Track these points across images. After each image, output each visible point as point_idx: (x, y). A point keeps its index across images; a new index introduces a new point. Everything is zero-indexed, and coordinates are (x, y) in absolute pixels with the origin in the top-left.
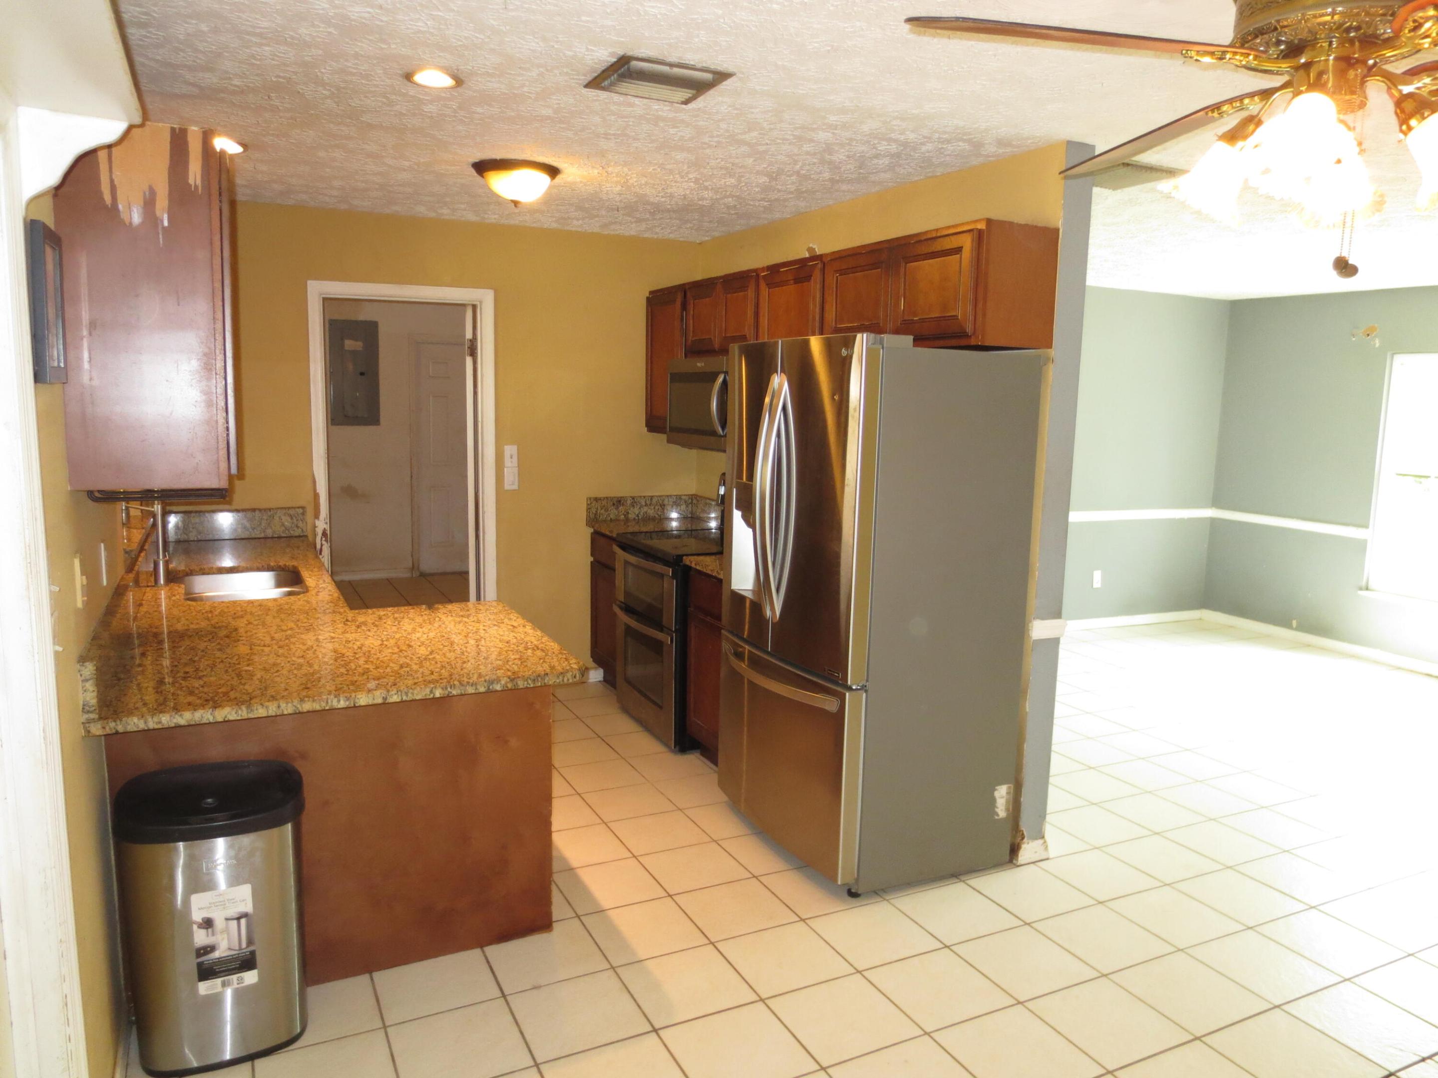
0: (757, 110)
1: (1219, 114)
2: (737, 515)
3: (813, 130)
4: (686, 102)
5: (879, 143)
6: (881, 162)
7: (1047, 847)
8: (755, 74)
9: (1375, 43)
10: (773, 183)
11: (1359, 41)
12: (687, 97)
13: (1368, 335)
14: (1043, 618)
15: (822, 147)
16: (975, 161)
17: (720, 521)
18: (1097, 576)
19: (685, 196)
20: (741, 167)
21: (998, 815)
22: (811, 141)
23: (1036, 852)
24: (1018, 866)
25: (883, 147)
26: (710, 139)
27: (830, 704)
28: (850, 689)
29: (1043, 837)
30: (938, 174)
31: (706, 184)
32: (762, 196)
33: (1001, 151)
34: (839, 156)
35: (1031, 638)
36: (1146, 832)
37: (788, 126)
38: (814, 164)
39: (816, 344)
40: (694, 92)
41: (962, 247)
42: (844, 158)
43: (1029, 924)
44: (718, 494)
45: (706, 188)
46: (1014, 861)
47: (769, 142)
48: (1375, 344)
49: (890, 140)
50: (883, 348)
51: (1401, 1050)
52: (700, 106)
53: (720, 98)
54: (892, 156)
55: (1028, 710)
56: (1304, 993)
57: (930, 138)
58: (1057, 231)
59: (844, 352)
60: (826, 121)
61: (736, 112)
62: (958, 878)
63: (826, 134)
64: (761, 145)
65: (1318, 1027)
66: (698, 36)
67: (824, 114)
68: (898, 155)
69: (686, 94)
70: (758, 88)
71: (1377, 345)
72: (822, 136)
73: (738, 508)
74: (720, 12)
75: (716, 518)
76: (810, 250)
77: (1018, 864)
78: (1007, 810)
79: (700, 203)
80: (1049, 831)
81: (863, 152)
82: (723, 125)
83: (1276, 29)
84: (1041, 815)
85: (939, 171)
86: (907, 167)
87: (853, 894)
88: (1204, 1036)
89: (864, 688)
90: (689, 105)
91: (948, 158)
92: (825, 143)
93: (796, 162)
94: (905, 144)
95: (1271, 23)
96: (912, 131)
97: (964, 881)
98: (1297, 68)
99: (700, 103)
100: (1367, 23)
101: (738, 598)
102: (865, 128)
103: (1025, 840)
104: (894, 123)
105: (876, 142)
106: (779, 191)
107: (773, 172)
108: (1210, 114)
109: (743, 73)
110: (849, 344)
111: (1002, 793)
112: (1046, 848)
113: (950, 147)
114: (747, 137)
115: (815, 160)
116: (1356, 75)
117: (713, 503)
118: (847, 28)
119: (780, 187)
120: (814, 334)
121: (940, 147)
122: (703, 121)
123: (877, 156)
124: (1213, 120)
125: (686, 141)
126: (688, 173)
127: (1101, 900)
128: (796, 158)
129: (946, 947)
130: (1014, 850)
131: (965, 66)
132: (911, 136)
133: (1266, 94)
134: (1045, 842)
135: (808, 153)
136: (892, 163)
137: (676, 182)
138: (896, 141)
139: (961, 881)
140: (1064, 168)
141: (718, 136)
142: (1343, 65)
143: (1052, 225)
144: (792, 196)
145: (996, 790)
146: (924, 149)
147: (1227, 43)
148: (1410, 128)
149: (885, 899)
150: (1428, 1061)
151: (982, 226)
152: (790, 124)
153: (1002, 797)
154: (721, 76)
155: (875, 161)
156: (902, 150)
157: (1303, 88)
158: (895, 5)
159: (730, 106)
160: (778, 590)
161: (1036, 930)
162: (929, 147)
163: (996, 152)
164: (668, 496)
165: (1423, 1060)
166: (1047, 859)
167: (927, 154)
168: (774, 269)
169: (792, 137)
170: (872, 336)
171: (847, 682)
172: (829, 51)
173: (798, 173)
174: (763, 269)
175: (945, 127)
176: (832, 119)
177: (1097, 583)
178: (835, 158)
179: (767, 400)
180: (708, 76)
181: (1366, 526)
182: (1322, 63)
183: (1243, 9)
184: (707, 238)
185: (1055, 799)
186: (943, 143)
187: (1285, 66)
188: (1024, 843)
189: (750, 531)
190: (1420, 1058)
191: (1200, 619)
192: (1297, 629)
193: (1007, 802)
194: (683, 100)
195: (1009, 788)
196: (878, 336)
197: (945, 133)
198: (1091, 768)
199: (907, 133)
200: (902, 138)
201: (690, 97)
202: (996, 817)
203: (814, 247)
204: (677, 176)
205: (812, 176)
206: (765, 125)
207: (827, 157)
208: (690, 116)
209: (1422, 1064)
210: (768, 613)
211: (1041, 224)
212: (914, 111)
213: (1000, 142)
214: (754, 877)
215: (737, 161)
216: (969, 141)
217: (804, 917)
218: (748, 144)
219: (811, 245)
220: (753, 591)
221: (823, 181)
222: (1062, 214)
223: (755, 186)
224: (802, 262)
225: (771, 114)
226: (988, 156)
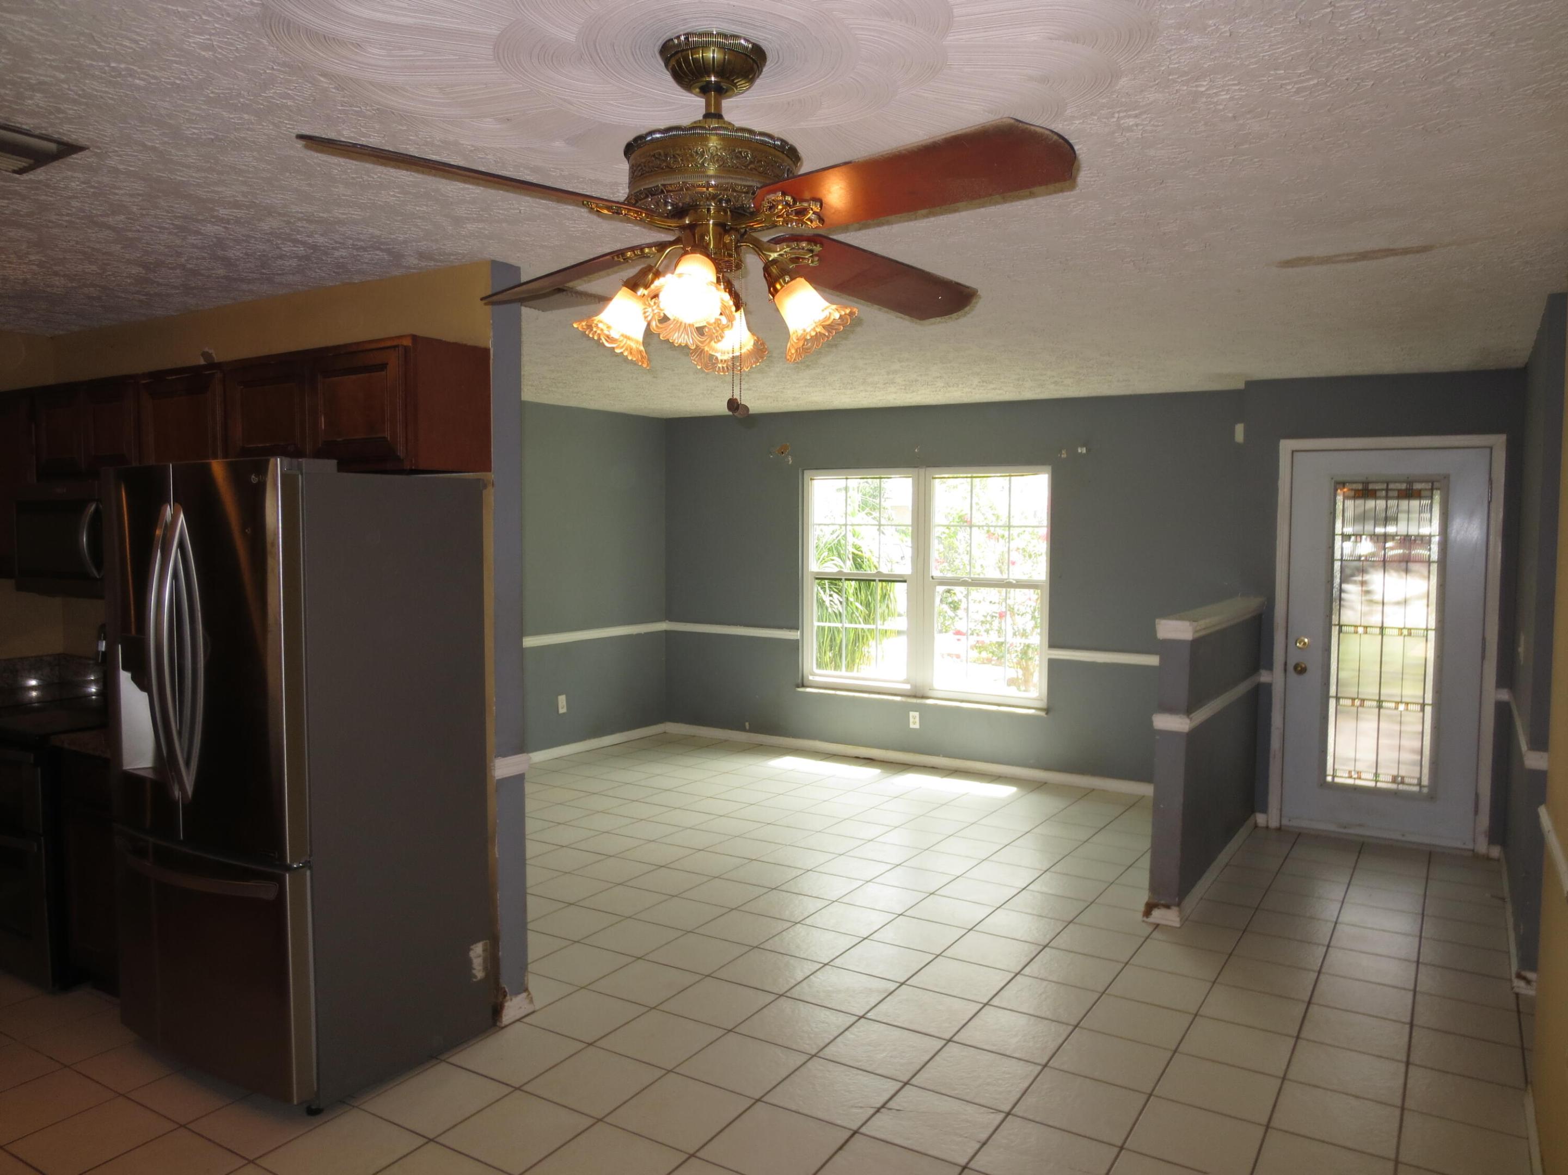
0: (122, 192)
1: (624, 259)
2: (125, 678)
3: (197, 221)
4: (21, 171)
5: (283, 244)
6: (287, 263)
7: (532, 998)
8: (117, 151)
9: (745, 215)
10: (151, 276)
11: (731, 211)
12: (21, 167)
13: (783, 453)
14: (505, 755)
15: (212, 241)
16: (396, 272)
17: (101, 684)
18: (562, 700)
19: (25, 281)
20: (104, 254)
21: (476, 977)
22: (198, 233)
23: (520, 1008)
24: (503, 1028)
25: (287, 248)
26: (57, 217)
27: (266, 892)
28: (289, 869)
29: (526, 990)
30: (356, 281)
31: (56, 268)
32: (137, 289)
33: (423, 264)
34: (235, 253)
35: (494, 777)
36: (631, 959)
37: (165, 214)
38: (204, 258)
39: (218, 468)
40: (32, 161)
41: (387, 364)
42: (241, 255)
43: (519, 1089)
44: (98, 652)
45: (56, 274)
46: (498, 1024)
47: (141, 229)
48: (789, 461)
49: (296, 242)
50: (302, 474)
51: (861, 1107)
52: (41, 177)
53: (69, 173)
54: (300, 258)
55: (497, 856)
56: (780, 1080)
57: (343, 244)
58: (487, 351)
59: (254, 479)
60: (216, 213)
61: (92, 190)
62: (437, 1059)
63: (216, 227)
64: (131, 231)
65: (794, 1108)
66: (31, 98)
67: (211, 206)
68: (307, 258)
69: (22, 163)
70: (121, 167)
71: (790, 462)
72: (210, 229)
73: (124, 669)
74: (63, 76)
75: (96, 682)
76: (206, 355)
77: (503, 1025)
78: (485, 969)
79: (49, 289)
80: (532, 982)
81: (264, 251)
82: (75, 203)
83: (662, 192)
84: (523, 967)
85: (357, 279)
86: (317, 270)
87: (313, 1112)
88: (698, 1151)
89: (307, 865)
90: (25, 175)
91: (365, 266)
92: (216, 237)
93: (179, 254)
94: (315, 247)
95: (658, 186)
96: (322, 235)
97: (444, 1061)
98: (683, 228)
99: (40, 174)
100: (735, 197)
101: (133, 780)
102: (265, 226)
103: (508, 997)
104: (299, 224)
105: (279, 242)
106: (159, 284)
107: (151, 263)
108: (616, 258)
109: (99, 148)
110: (262, 469)
111: (477, 952)
112: (531, 1001)
113: (367, 256)
114: (111, 220)
115: (205, 255)
116: (731, 240)
117: (91, 662)
118: (232, 118)
119: (161, 281)
120: (215, 457)
121: (355, 254)
122: (46, 195)
123: (281, 257)
124: (619, 263)
125: (21, 216)
126: (28, 253)
127: (590, 1041)
128: (179, 250)
129: (431, 1140)
130: (497, 1011)
131: (375, 177)
132: (321, 240)
133: (662, 246)
134: (529, 994)
135: (194, 246)
136: (300, 265)
137: (10, 263)
138: (304, 243)
139: (442, 1061)
140: (489, 293)
141: (68, 215)
142: (720, 229)
143: (481, 344)
144: (177, 291)
145: (472, 949)
146: (337, 254)
147: (622, 199)
148: (776, 291)
149: (354, 1107)
150: (883, 1110)
151: (407, 342)
152: (168, 212)
153: (479, 956)
154: (68, 149)
155: (280, 262)
156: (312, 253)
157: (689, 249)
158: (289, 104)
159: (84, 183)
160: (188, 764)
161: (526, 1092)
162: (343, 252)
163: (419, 264)
164: (21, 658)
165: (878, 1110)
166: (533, 1012)
167: (341, 260)
168: (158, 377)
169: (171, 226)
170: (287, 460)
171: (286, 860)
172: (212, 140)
173: (183, 267)
174: (144, 375)
175: (359, 234)
176: (222, 212)
177: (562, 710)
178: (230, 254)
179: (159, 532)
180: (53, 146)
181: (796, 628)
182: (704, 226)
183: (635, 168)
184: (61, 333)
185: (536, 945)
186: (358, 249)
187: (673, 223)
188: (507, 1001)
189: (145, 695)
190: (876, 1110)
191: (665, 733)
192: (750, 731)
193: (485, 961)
194: (16, 168)
195: (485, 945)
196: (295, 461)
197: (359, 240)
198: (571, 904)
199: (316, 236)
200: (310, 241)
201: (25, 167)
202: (474, 980)
203: (210, 352)
204: (12, 256)
205: (202, 272)
206: (135, 209)
207: (220, 253)
208: (26, 187)
209: (878, 1115)
210: (177, 793)
211: (470, 343)
212: (321, 215)
213: (422, 255)
214: (181, 1126)
215: (98, 246)
216: (389, 251)
217: (251, 1158)
218: (113, 229)
219: (206, 349)
220: (154, 769)
221: (218, 278)
222: (491, 334)
223: (127, 277)
224: (195, 371)
225: (140, 198)
226: (409, 267)
